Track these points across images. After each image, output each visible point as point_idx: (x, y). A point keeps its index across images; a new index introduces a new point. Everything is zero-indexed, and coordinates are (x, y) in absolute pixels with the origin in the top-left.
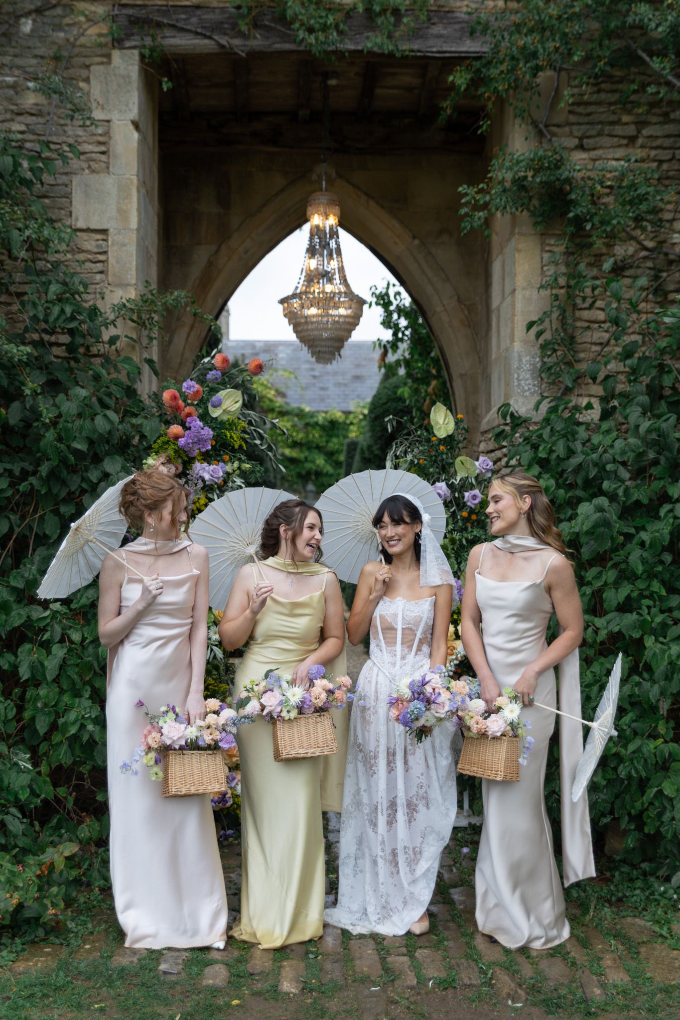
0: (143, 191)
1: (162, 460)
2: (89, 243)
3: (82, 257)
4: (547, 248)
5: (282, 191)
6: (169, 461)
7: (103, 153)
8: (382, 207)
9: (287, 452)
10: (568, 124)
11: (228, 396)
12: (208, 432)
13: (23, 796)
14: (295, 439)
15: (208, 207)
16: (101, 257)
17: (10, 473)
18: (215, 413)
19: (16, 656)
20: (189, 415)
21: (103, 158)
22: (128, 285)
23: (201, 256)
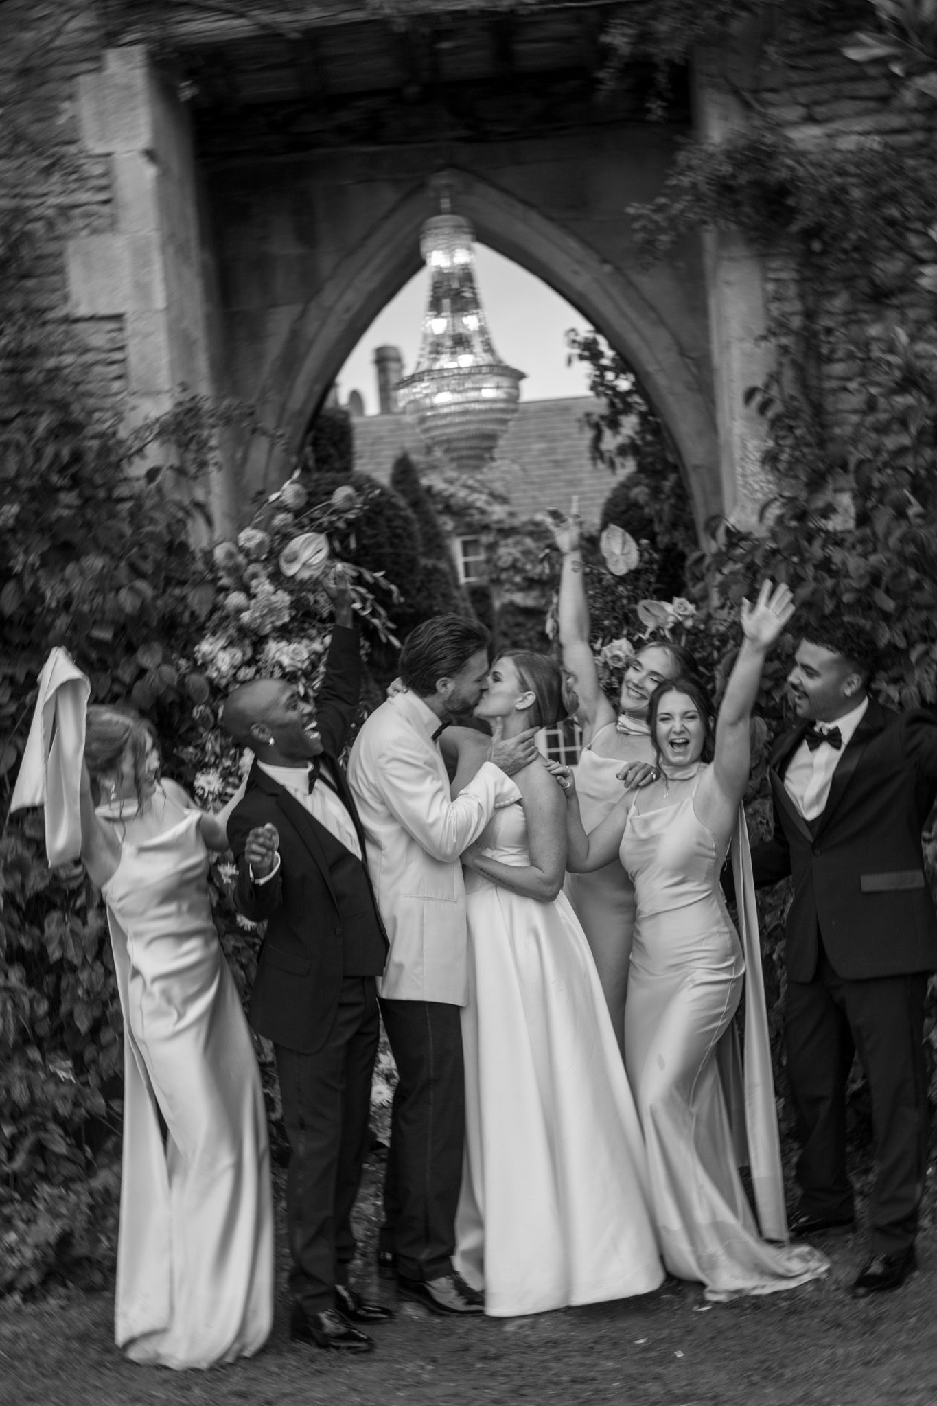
0: (171, 249)
1: (222, 642)
2: (98, 337)
3: (89, 358)
4: (772, 275)
5: (393, 210)
6: (231, 643)
7: (106, 202)
8: (550, 219)
9: (519, 598)
10: (790, 85)
11: (307, 543)
12: (283, 598)
13: (64, 1109)
14: (530, 575)
15: (283, 246)
16: (117, 356)
17: (11, 680)
18: (290, 570)
19: (42, 931)
20: (254, 576)
21: (106, 209)
22: (159, 393)
23: (280, 323)
